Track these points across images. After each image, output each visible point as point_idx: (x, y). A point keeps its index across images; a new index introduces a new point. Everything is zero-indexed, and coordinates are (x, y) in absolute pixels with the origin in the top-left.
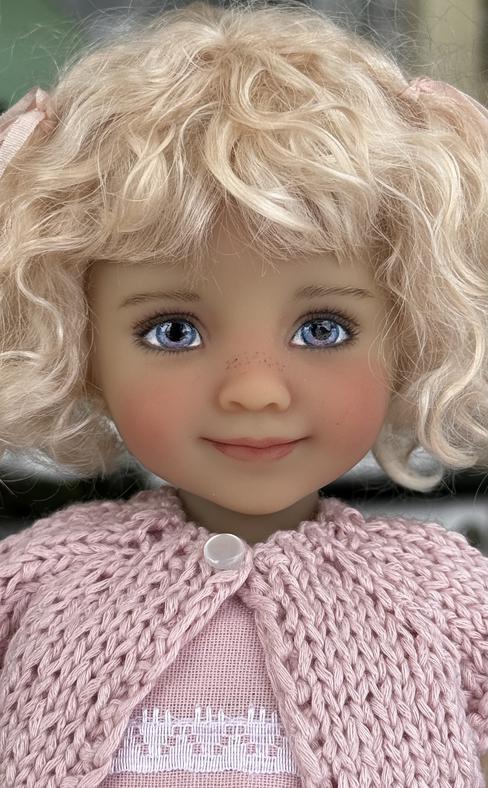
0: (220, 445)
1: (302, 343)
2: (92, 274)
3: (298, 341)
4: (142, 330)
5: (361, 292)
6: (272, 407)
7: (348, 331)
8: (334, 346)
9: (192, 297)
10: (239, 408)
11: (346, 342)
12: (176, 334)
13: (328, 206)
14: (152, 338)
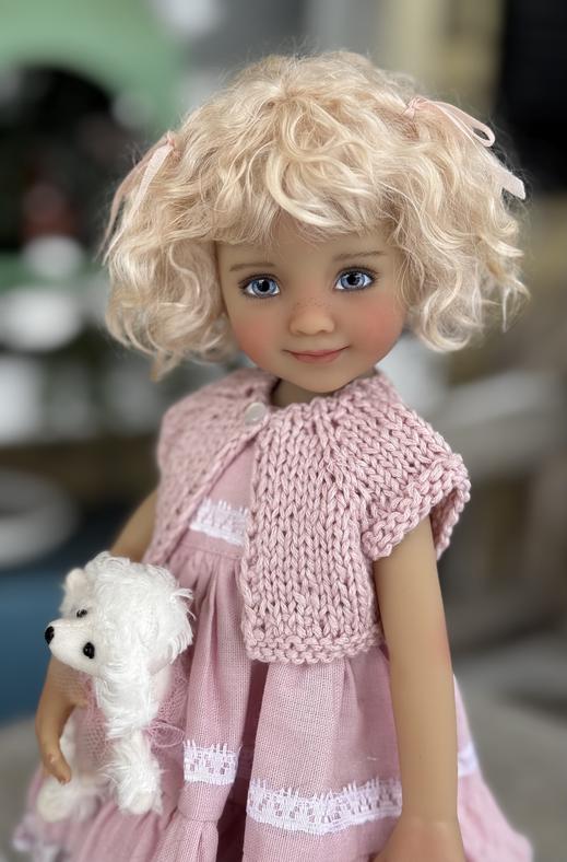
0: (296, 354)
1: (341, 287)
2: (216, 249)
3: (339, 286)
4: (244, 285)
5: (377, 253)
6: (323, 332)
7: (371, 277)
8: (362, 288)
9: (270, 265)
10: (302, 334)
11: (370, 285)
14: (250, 290)
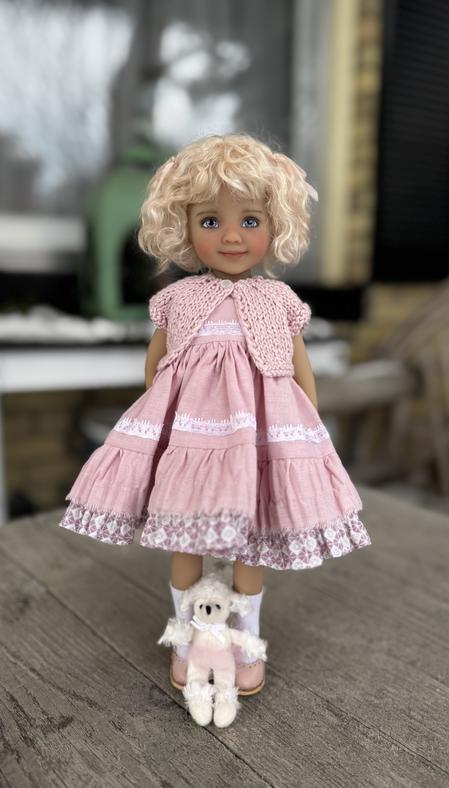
0: (224, 254)
2: (189, 208)
3: (244, 225)
4: (202, 222)
5: (260, 212)
6: (237, 242)
7: (257, 223)
8: (253, 227)
9: (215, 212)
10: (228, 242)
11: (256, 226)
12: (211, 223)
13: (251, 186)
14: (205, 225)
